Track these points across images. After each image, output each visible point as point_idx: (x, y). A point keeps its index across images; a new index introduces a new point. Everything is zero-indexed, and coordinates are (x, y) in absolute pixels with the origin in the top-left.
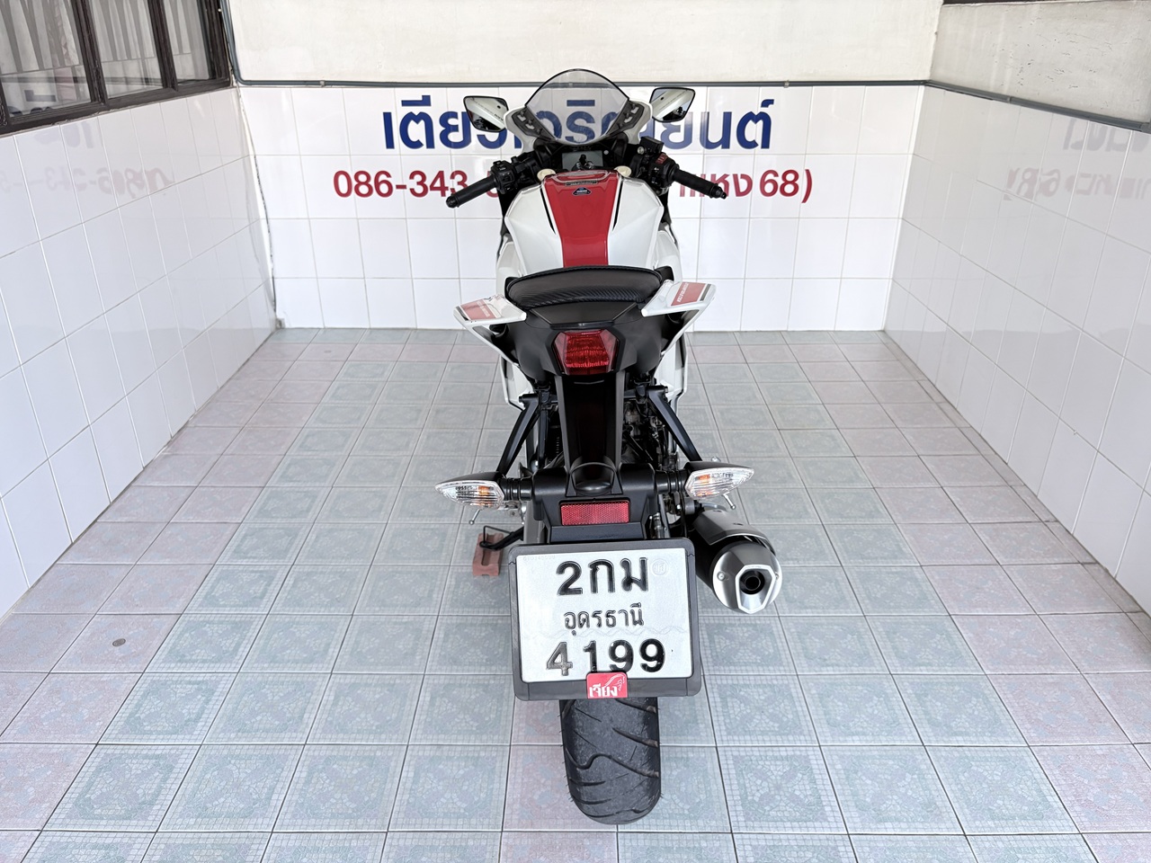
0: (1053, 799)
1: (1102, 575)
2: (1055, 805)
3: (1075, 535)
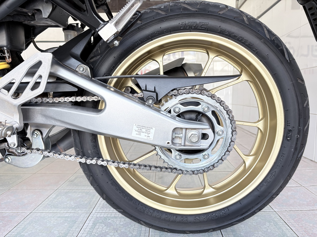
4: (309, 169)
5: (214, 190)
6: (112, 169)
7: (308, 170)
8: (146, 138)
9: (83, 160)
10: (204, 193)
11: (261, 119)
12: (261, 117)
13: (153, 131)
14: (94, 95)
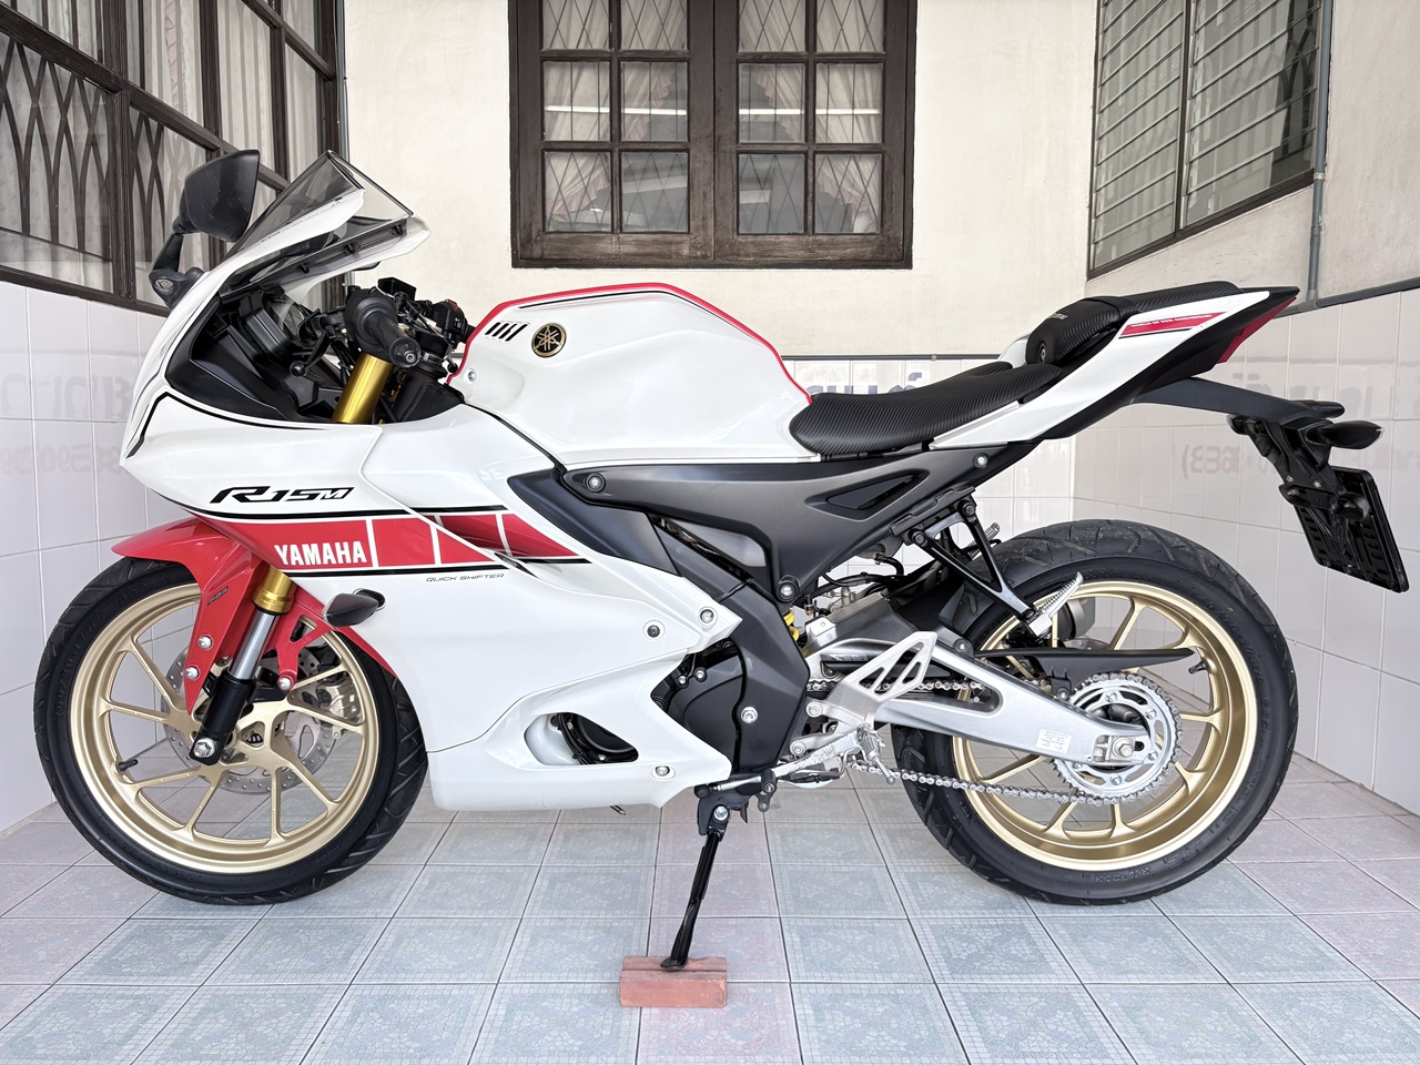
0: (1332, 955)
1: (1357, 789)
2: (1337, 960)
3: (1319, 762)
4: (1301, 781)
5: (1132, 831)
6: (972, 796)
7: (1300, 783)
8: (1056, 750)
9: (913, 777)
10: (1114, 835)
11: (1217, 711)
12: (1216, 706)
13: (1068, 740)
14: (970, 681)
